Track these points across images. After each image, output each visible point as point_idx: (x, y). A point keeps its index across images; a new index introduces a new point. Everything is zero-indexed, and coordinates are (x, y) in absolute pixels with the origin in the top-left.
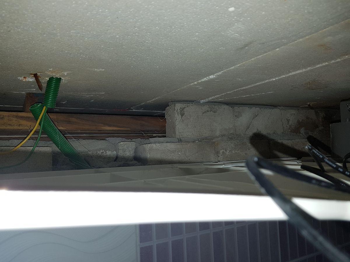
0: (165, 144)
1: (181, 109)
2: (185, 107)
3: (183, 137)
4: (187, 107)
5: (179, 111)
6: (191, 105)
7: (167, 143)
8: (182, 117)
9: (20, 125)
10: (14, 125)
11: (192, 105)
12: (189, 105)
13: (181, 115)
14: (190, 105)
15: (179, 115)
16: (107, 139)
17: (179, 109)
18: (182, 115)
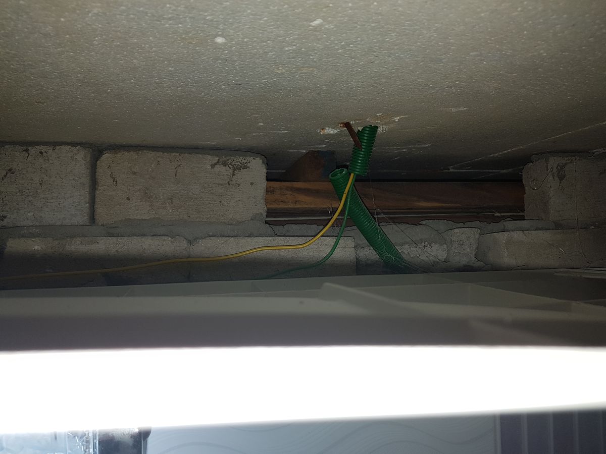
0: (534, 232)
1: (559, 168)
2: (566, 164)
3: (563, 219)
4: (571, 162)
5: (555, 170)
6: (578, 158)
7: (535, 230)
8: (560, 183)
9: (296, 201)
10: (288, 202)
11: (579, 160)
12: (574, 158)
13: (558, 177)
14: (575, 160)
15: (556, 178)
16: (424, 222)
17: (555, 168)
18: (561, 178)
